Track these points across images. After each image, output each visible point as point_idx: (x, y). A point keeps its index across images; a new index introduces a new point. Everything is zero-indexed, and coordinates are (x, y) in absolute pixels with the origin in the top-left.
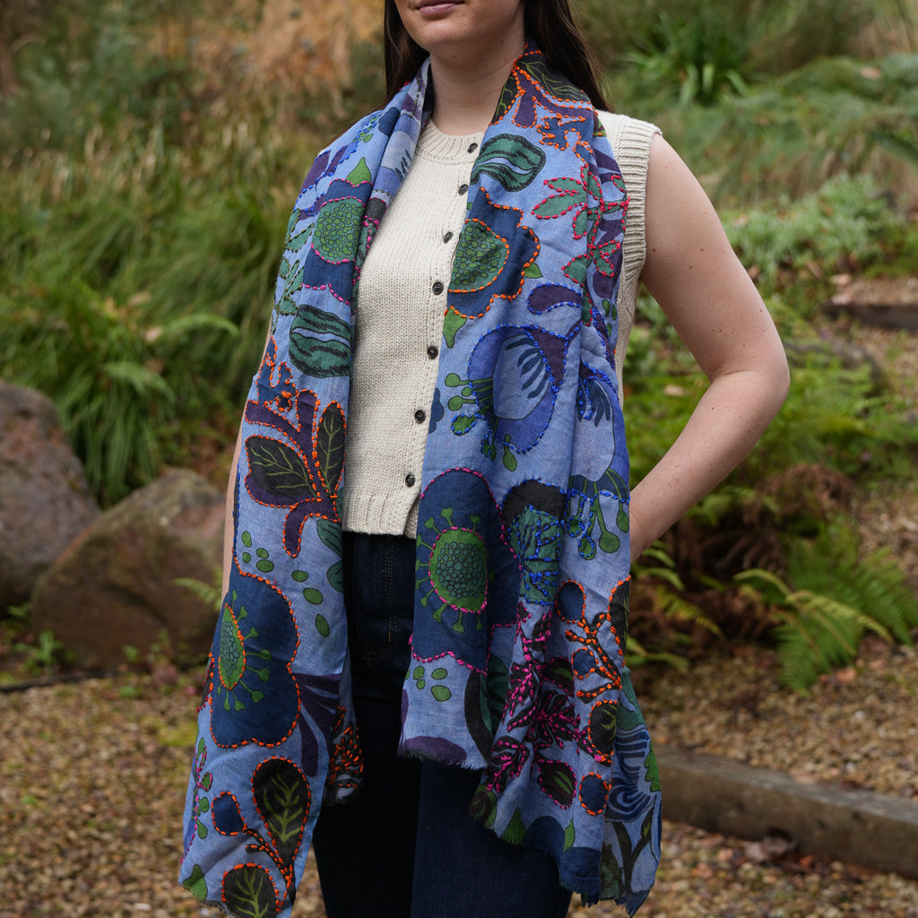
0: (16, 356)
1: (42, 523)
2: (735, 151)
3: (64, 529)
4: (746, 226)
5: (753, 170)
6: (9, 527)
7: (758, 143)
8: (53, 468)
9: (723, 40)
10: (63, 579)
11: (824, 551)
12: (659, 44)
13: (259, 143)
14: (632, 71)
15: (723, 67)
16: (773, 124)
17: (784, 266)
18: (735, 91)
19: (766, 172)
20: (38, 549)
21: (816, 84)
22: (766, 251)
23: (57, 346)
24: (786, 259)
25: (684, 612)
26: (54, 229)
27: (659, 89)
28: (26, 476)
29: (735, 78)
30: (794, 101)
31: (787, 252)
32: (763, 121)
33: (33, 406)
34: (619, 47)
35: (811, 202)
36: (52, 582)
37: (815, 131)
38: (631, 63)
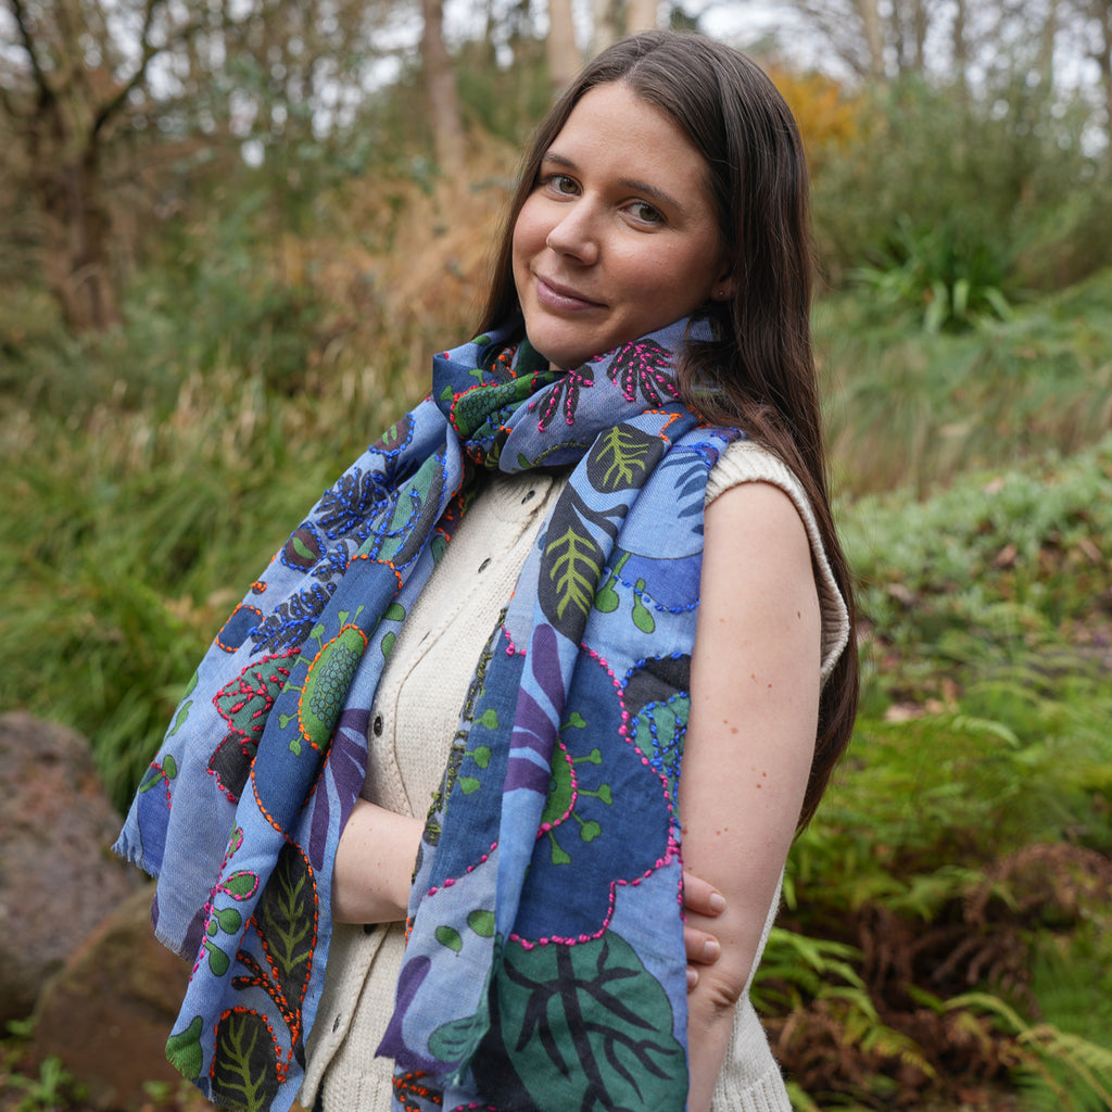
0: (55, 678)
1: (60, 906)
2: (991, 392)
3: (89, 913)
4: (1000, 495)
5: (1013, 419)
6: (15, 912)
7: (1022, 381)
8: (81, 831)
9: (980, 250)
10: (74, 987)
11: (1084, 952)
12: (898, 256)
13: (389, 394)
14: (864, 292)
15: (980, 282)
16: (1041, 357)
17: (1049, 545)
18: (996, 315)
19: (1029, 419)
20: (52, 941)
21: (1100, 303)
22: (1024, 525)
23: (104, 665)
24: (1051, 535)
25: (885, 1044)
26: (119, 509)
27: (896, 313)
28: (43, 842)
29: (995, 298)
30: (1072, 326)
31: (1053, 527)
32: (1029, 353)
33: (59, 748)
34: (848, 262)
35: (1087, 460)
36: (61, 990)
37: (1096, 363)
38: (862, 281)
